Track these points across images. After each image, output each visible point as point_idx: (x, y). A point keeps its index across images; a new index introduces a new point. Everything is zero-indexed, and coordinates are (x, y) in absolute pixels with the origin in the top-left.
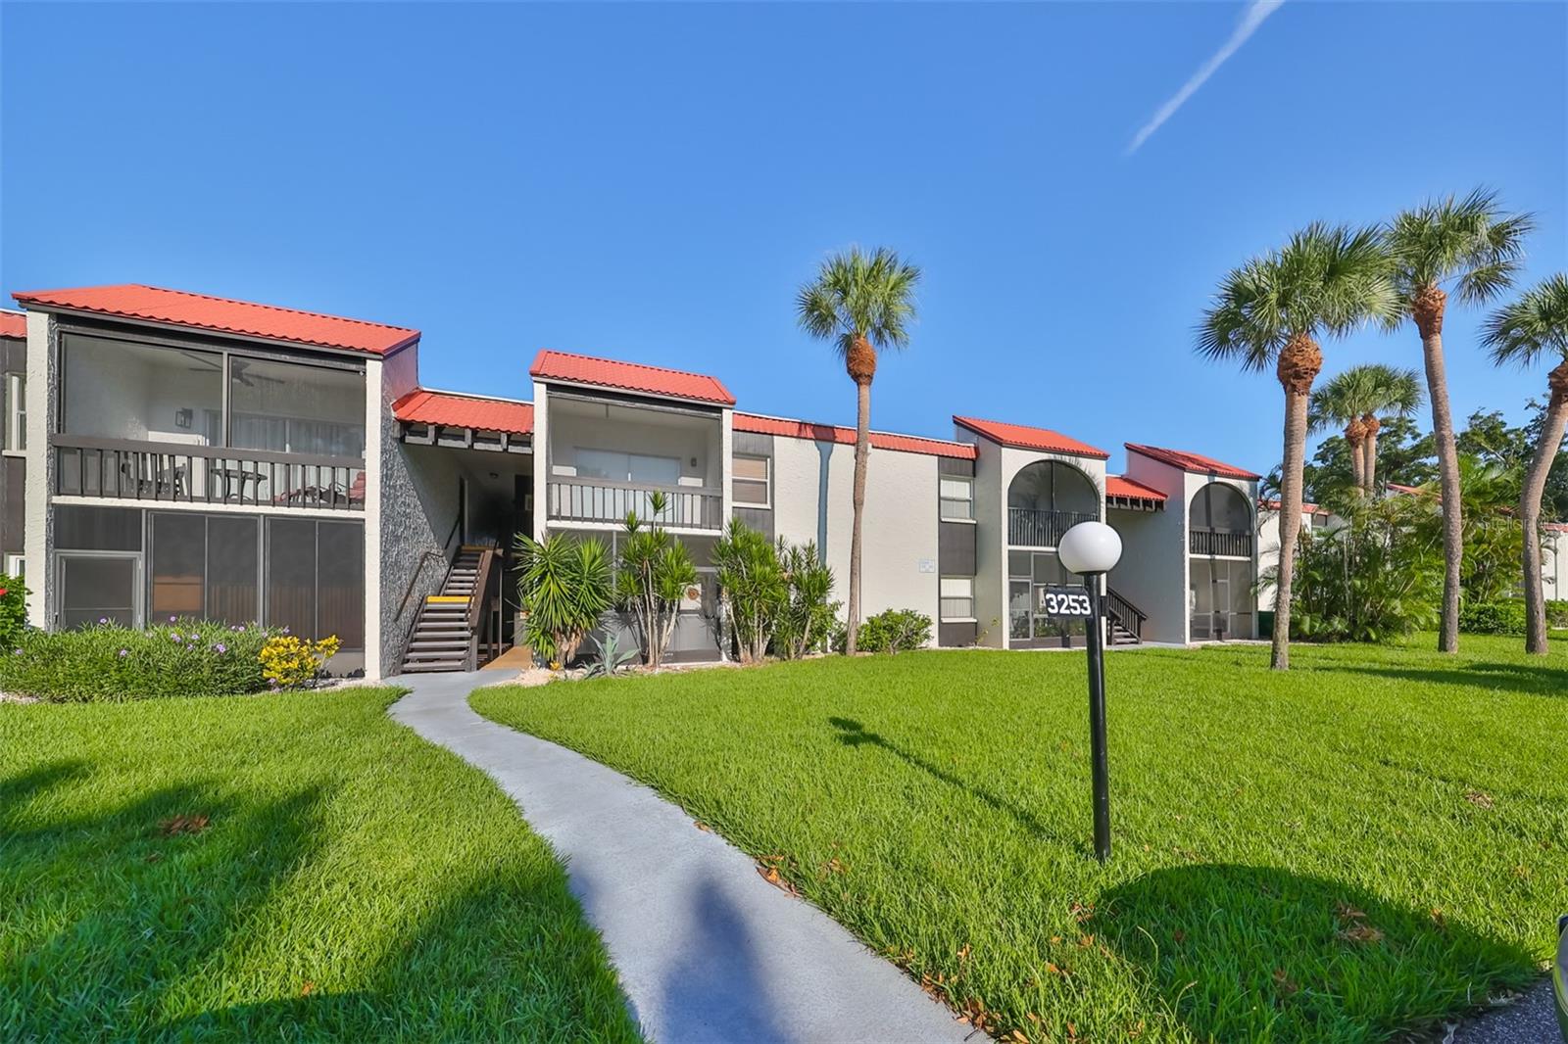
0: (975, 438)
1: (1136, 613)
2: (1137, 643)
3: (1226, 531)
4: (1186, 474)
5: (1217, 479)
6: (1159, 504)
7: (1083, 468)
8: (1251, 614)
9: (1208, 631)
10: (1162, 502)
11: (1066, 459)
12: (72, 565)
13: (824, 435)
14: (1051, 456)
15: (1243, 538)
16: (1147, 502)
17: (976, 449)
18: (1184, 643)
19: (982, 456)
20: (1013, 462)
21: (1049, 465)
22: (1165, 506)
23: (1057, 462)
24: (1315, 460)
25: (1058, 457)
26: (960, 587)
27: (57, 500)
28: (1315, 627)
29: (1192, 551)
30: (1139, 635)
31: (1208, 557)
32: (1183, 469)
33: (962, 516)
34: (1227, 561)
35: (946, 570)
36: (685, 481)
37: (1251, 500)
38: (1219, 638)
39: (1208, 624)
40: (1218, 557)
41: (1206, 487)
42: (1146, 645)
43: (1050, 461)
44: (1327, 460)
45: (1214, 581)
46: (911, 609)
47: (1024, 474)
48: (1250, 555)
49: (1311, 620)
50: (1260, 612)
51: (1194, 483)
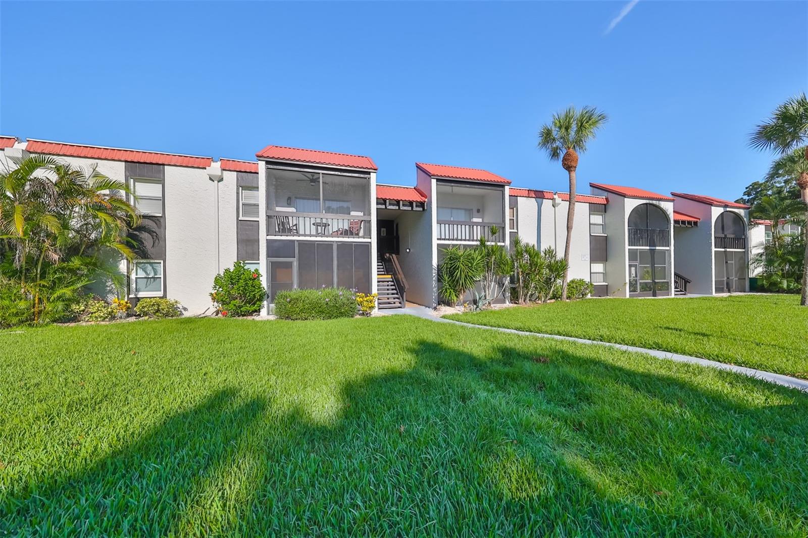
0: (606, 193)
1: (683, 279)
2: (685, 294)
3: (732, 236)
4: (712, 207)
5: (728, 209)
6: (696, 223)
7: (662, 207)
8: (745, 279)
9: (723, 288)
10: (697, 222)
11: (654, 202)
12: (272, 263)
13: (539, 195)
14: (647, 201)
15: (741, 240)
16: (689, 223)
17: (607, 199)
18: (712, 294)
19: (610, 203)
20: (630, 205)
21: (645, 205)
22: (698, 224)
23: (650, 204)
24: (744, 195)
25: (651, 202)
26: (598, 267)
27: (270, 237)
28: (791, 285)
29: (716, 247)
30: (685, 290)
31: (723, 250)
32: (711, 204)
33: (599, 232)
34: (732, 252)
35: (593, 259)
36: (475, 220)
37: (745, 219)
38: (729, 291)
39: (723, 284)
40: (728, 250)
41: (722, 214)
42: (689, 296)
43: (646, 204)
44: (751, 195)
45: (726, 262)
46: (582, 278)
47: (636, 211)
48: (745, 248)
49: (787, 281)
50: (750, 278)
51: (716, 212)
